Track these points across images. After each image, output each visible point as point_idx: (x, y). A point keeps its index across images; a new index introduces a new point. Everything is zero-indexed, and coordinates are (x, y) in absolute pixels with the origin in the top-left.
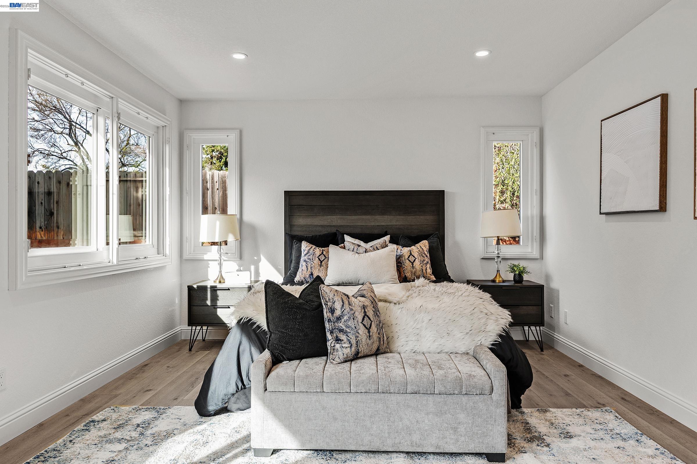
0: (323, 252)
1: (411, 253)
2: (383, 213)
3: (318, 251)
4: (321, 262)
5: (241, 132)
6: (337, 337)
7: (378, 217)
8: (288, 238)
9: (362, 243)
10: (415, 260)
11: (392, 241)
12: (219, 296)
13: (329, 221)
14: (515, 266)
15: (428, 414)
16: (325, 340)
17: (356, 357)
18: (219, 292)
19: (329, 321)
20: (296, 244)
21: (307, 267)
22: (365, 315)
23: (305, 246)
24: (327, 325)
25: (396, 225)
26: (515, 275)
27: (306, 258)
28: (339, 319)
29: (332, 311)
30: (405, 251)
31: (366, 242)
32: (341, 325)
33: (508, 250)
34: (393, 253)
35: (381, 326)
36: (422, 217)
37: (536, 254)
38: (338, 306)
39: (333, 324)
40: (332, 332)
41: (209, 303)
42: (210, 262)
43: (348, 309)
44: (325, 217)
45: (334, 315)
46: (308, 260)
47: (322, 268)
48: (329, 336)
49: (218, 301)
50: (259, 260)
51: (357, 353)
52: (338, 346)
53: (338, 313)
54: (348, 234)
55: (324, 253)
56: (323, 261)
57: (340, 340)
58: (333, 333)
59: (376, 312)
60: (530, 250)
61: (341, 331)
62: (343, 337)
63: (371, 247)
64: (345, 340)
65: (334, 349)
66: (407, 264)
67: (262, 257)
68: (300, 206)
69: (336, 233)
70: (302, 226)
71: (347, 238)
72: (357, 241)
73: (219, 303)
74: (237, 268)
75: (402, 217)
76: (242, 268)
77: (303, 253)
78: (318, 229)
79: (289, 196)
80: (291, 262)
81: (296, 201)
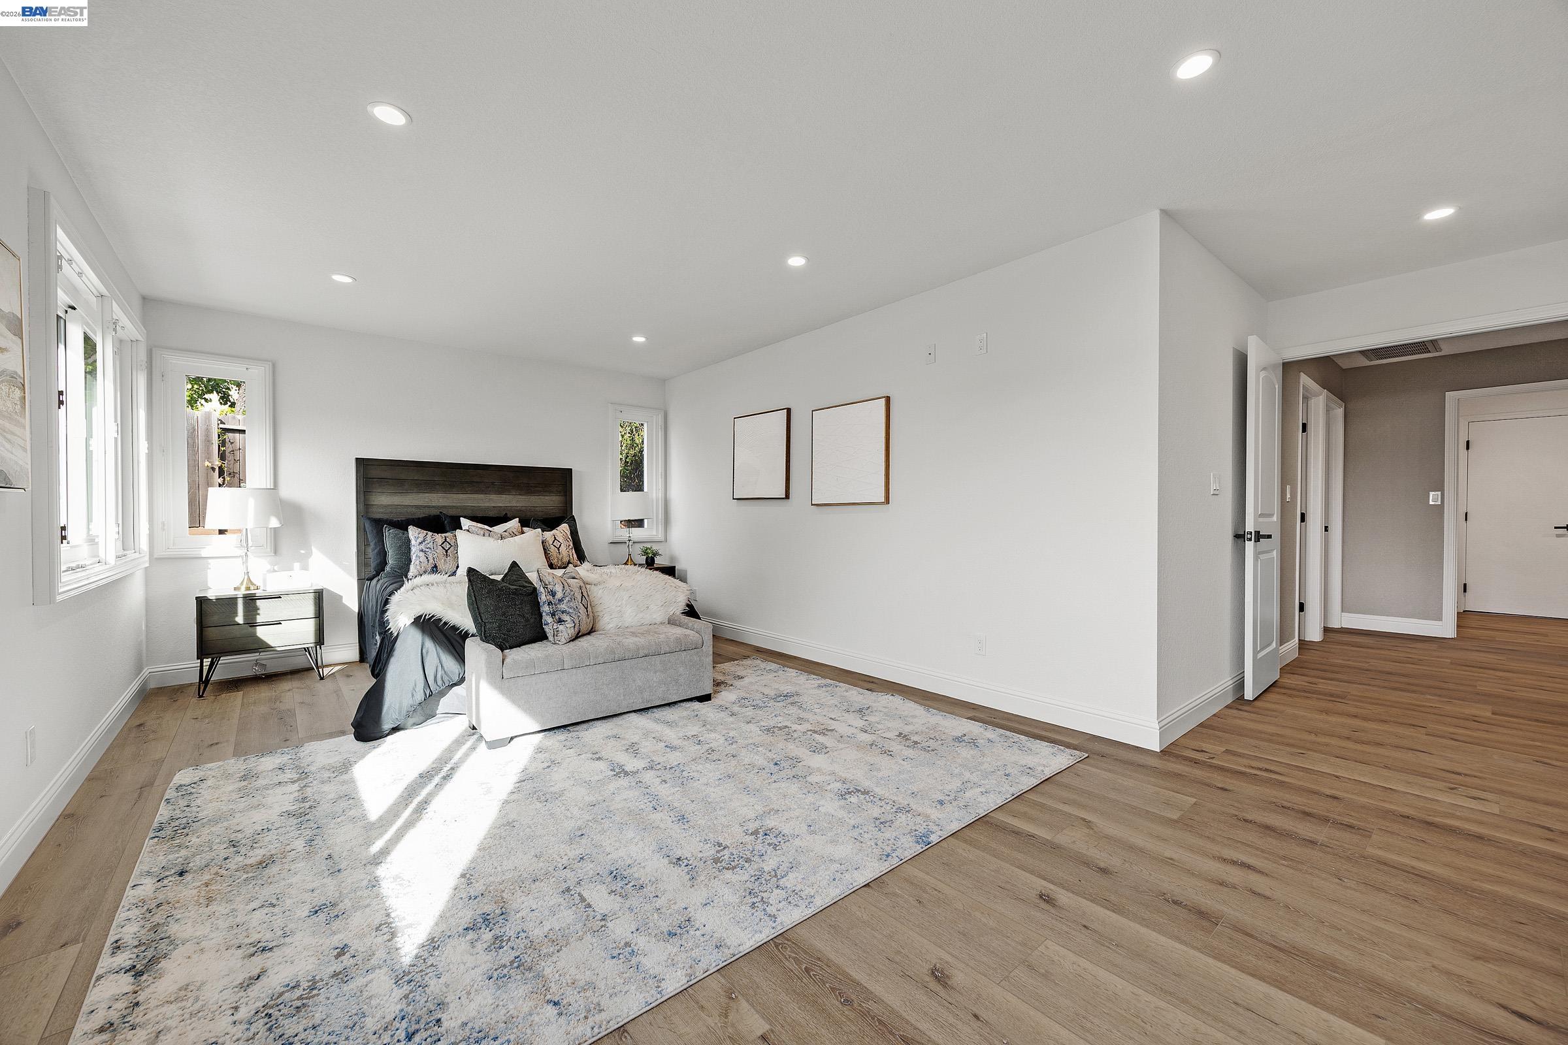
0: (446, 539)
1: (555, 538)
2: (501, 491)
3: (439, 538)
4: (447, 551)
5: (274, 366)
6: (560, 619)
7: (493, 497)
8: (366, 525)
9: (488, 527)
10: (560, 545)
11: (525, 525)
12: (260, 608)
13: (426, 500)
14: (647, 549)
15: (655, 672)
16: (544, 625)
17: (578, 636)
18: (259, 603)
19: (550, 603)
20: (389, 530)
21: (427, 558)
22: (583, 595)
23: (413, 532)
24: (545, 609)
25: (517, 507)
26: (647, 558)
27: (422, 547)
28: (560, 601)
29: (553, 594)
30: (548, 535)
31: (493, 526)
32: (563, 606)
33: (636, 533)
34: (538, 538)
36: (547, 498)
37: (660, 537)
39: (554, 606)
40: (553, 615)
41: (240, 619)
42: (210, 561)
43: (569, 591)
44: (421, 495)
45: (556, 597)
46: (427, 550)
47: (448, 558)
48: (549, 619)
49: (258, 616)
50: (309, 554)
52: (561, 628)
53: (559, 595)
54: (465, 517)
55: (448, 540)
57: (564, 621)
58: (555, 615)
59: (587, 592)
60: (655, 533)
61: (560, 613)
62: (565, 617)
63: (505, 531)
64: (569, 620)
65: (558, 631)
66: (553, 550)
67: (314, 549)
68: (381, 480)
69: (439, 515)
70: (386, 506)
71: (465, 523)
72: (481, 525)
73: (259, 619)
74: (269, 567)
75: (523, 497)
76: (276, 568)
77: (413, 542)
78: (409, 510)
79: (364, 466)
80: (383, 554)
81: (375, 472)
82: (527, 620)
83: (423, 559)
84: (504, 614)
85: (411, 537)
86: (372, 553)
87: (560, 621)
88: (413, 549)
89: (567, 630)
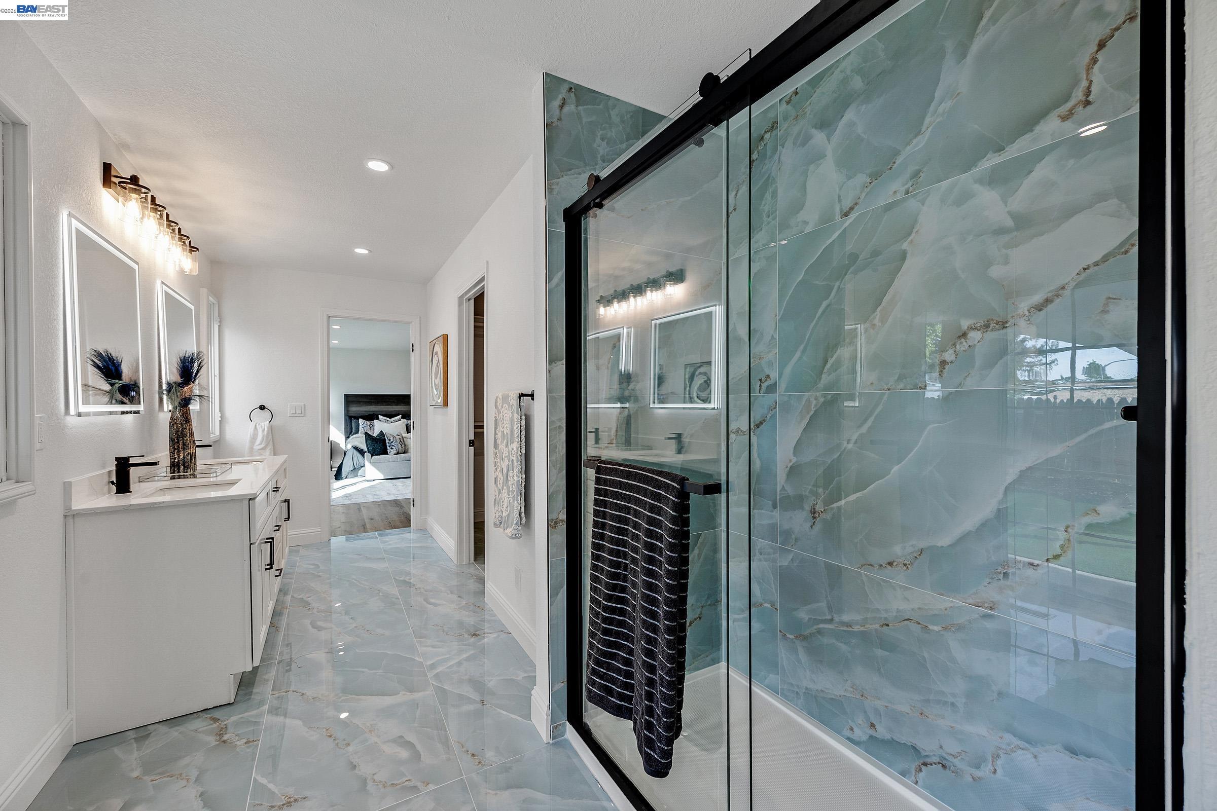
2: (397, 405)
3: (369, 423)
7: (395, 407)
8: (347, 418)
9: (388, 419)
11: (403, 417)
13: (369, 409)
16: (387, 449)
17: (398, 453)
19: (389, 443)
20: (354, 421)
22: (400, 441)
23: (361, 421)
24: (388, 445)
27: (363, 426)
28: (392, 442)
29: (390, 440)
31: (390, 418)
32: (393, 444)
34: (404, 423)
35: (405, 445)
38: (392, 438)
40: (390, 446)
43: (395, 439)
44: (367, 407)
47: (371, 430)
48: (388, 448)
51: (398, 452)
52: (392, 450)
53: (392, 441)
54: (381, 415)
55: (372, 424)
56: (372, 427)
59: (404, 441)
61: (393, 446)
62: (393, 447)
63: (393, 420)
65: (390, 451)
68: (353, 402)
69: (374, 414)
70: (355, 411)
71: (380, 417)
72: (386, 418)
77: (360, 424)
78: (363, 412)
79: (347, 397)
80: (352, 428)
81: (350, 399)
82: (381, 447)
83: (363, 430)
84: (374, 445)
85: (360, 422)
86: (349, 429)
87: (392, 448)
88: (360, 427)
89: (394, 451)
